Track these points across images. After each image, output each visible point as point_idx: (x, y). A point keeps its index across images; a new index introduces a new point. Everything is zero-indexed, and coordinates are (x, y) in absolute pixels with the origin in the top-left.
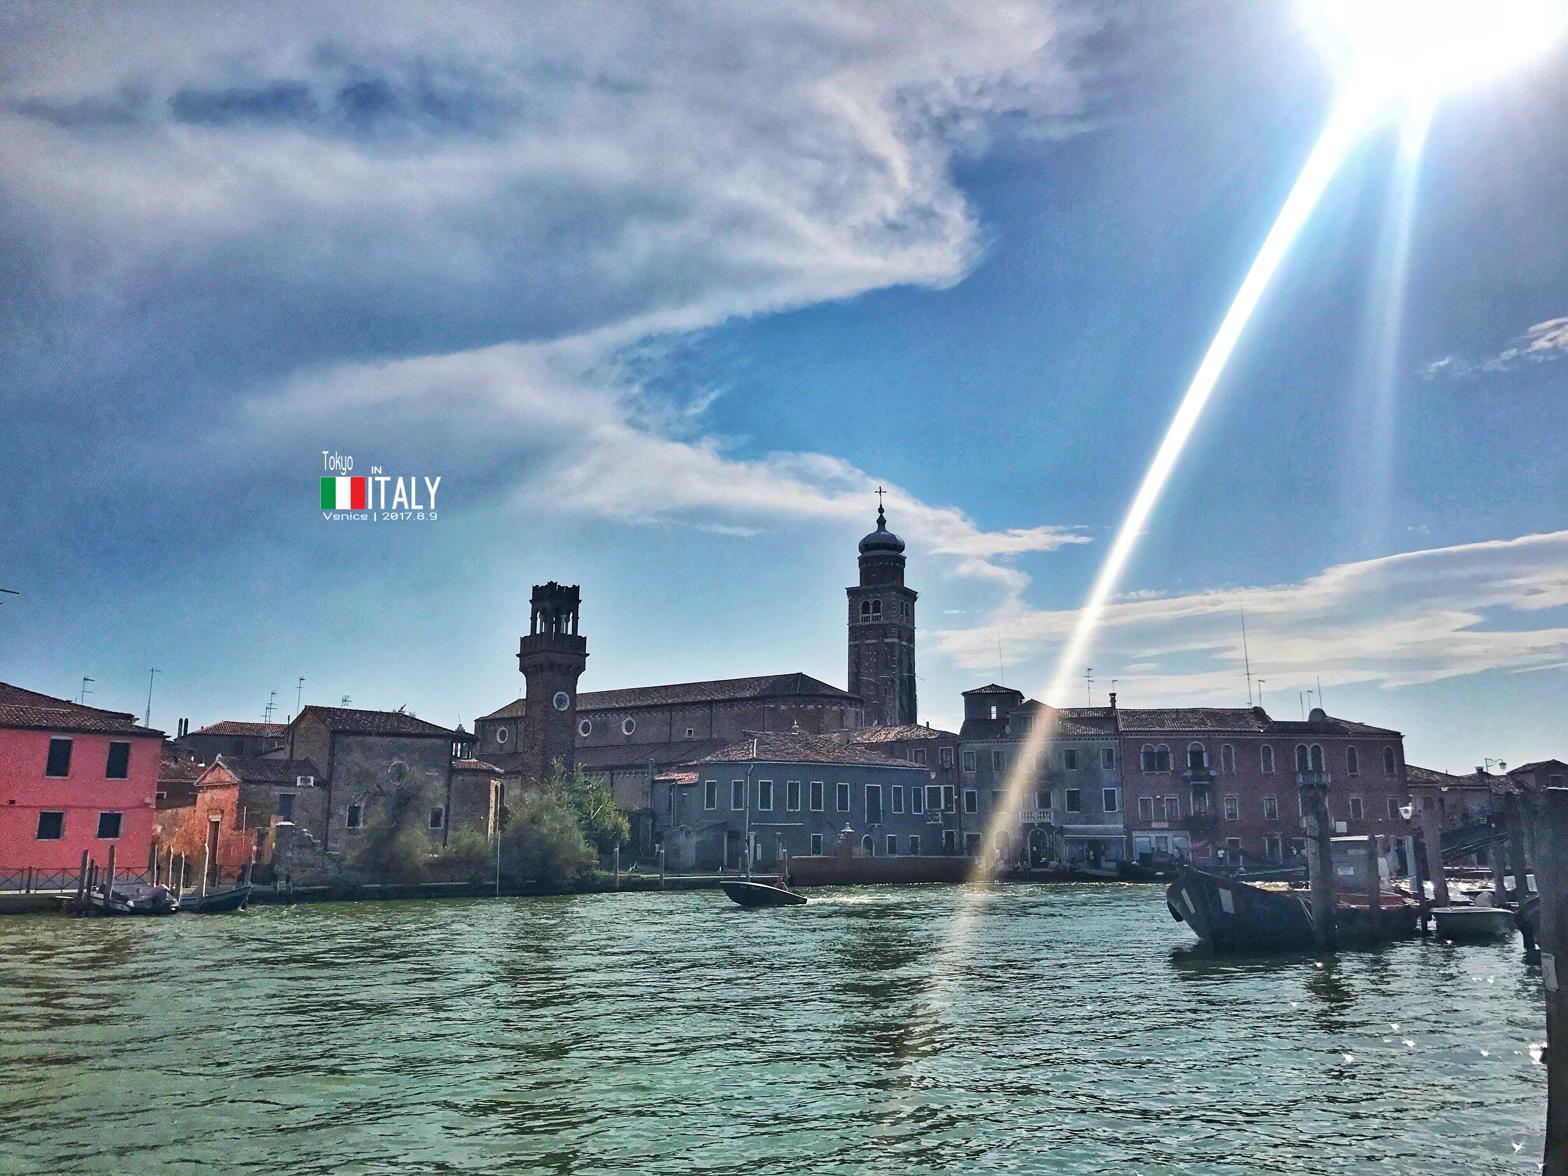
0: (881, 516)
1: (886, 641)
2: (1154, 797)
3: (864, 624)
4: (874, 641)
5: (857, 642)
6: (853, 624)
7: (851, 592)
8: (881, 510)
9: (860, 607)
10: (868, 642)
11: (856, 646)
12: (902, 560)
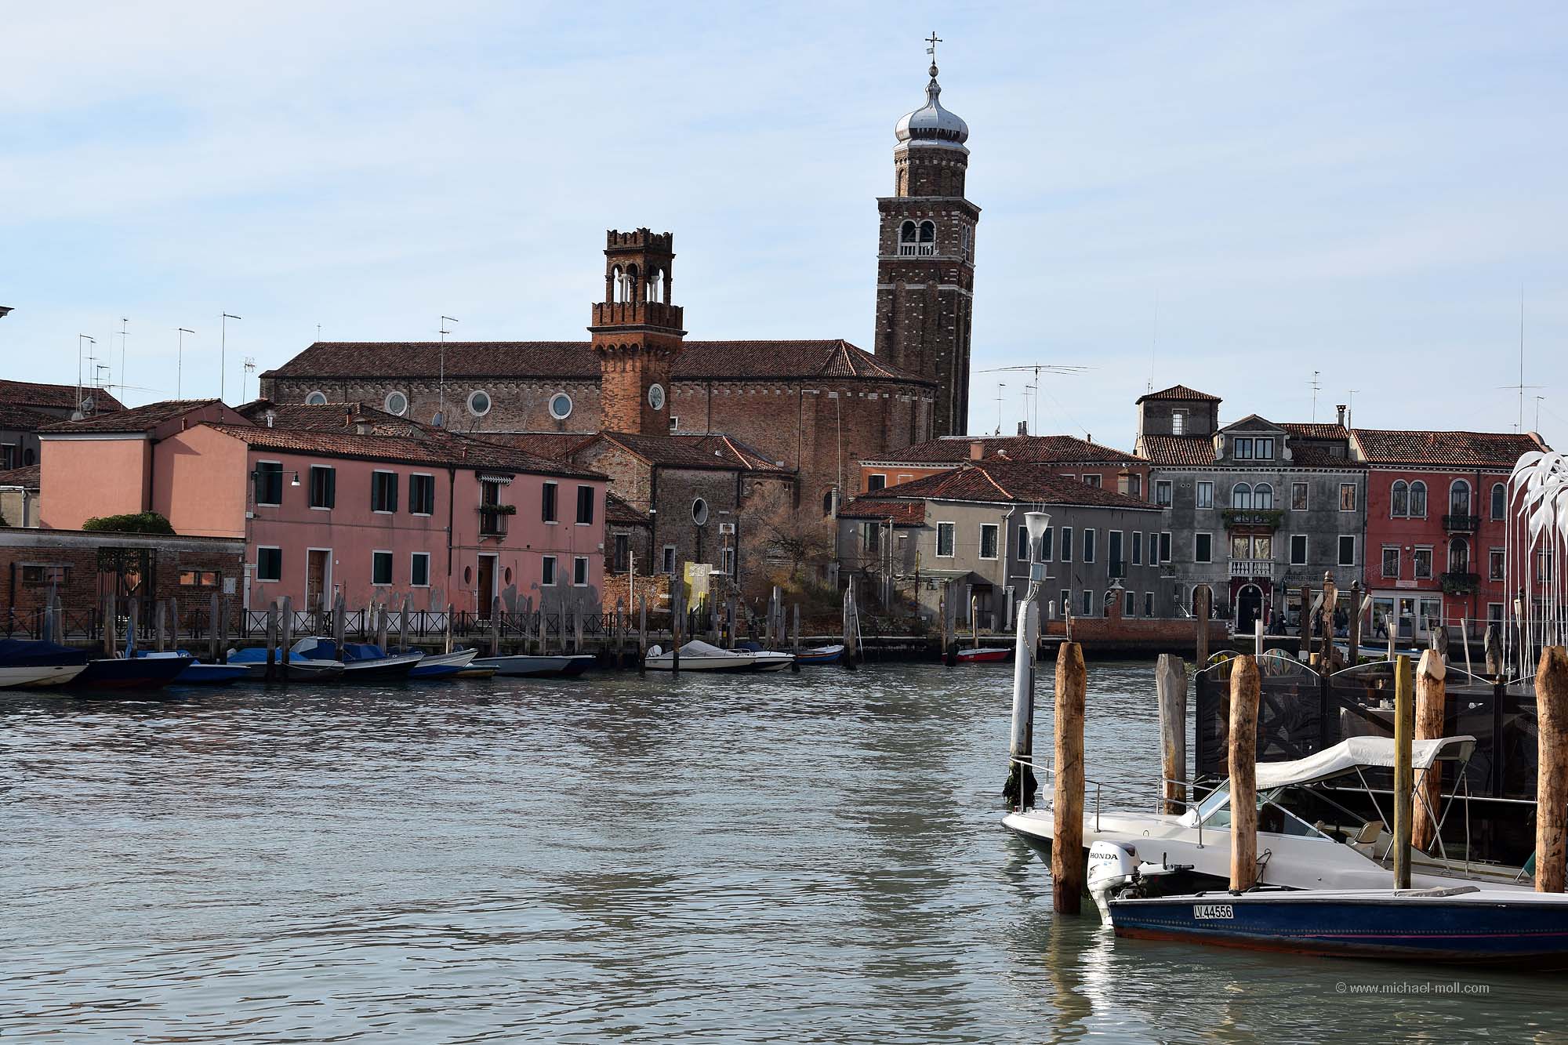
0: (933, 81)
1: (941, 287)
2: (1403, 548)
3: (904, 257)
4: (921, 287)
5: (892, 287)
6: (887, 257)
7: (885, 206)
8: (934, 72)
9: (899, 230)
10: (909, 287)
11: (889, 292)
12: (963, 158)
